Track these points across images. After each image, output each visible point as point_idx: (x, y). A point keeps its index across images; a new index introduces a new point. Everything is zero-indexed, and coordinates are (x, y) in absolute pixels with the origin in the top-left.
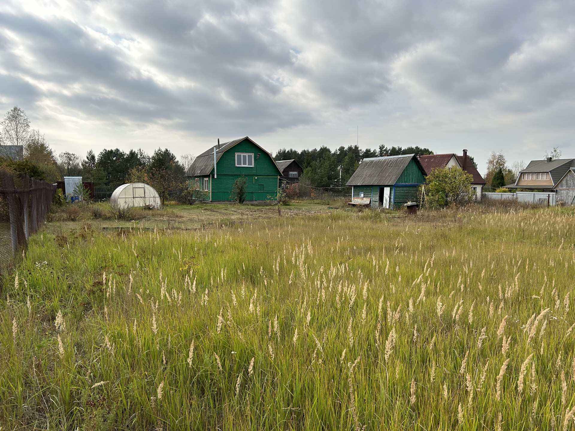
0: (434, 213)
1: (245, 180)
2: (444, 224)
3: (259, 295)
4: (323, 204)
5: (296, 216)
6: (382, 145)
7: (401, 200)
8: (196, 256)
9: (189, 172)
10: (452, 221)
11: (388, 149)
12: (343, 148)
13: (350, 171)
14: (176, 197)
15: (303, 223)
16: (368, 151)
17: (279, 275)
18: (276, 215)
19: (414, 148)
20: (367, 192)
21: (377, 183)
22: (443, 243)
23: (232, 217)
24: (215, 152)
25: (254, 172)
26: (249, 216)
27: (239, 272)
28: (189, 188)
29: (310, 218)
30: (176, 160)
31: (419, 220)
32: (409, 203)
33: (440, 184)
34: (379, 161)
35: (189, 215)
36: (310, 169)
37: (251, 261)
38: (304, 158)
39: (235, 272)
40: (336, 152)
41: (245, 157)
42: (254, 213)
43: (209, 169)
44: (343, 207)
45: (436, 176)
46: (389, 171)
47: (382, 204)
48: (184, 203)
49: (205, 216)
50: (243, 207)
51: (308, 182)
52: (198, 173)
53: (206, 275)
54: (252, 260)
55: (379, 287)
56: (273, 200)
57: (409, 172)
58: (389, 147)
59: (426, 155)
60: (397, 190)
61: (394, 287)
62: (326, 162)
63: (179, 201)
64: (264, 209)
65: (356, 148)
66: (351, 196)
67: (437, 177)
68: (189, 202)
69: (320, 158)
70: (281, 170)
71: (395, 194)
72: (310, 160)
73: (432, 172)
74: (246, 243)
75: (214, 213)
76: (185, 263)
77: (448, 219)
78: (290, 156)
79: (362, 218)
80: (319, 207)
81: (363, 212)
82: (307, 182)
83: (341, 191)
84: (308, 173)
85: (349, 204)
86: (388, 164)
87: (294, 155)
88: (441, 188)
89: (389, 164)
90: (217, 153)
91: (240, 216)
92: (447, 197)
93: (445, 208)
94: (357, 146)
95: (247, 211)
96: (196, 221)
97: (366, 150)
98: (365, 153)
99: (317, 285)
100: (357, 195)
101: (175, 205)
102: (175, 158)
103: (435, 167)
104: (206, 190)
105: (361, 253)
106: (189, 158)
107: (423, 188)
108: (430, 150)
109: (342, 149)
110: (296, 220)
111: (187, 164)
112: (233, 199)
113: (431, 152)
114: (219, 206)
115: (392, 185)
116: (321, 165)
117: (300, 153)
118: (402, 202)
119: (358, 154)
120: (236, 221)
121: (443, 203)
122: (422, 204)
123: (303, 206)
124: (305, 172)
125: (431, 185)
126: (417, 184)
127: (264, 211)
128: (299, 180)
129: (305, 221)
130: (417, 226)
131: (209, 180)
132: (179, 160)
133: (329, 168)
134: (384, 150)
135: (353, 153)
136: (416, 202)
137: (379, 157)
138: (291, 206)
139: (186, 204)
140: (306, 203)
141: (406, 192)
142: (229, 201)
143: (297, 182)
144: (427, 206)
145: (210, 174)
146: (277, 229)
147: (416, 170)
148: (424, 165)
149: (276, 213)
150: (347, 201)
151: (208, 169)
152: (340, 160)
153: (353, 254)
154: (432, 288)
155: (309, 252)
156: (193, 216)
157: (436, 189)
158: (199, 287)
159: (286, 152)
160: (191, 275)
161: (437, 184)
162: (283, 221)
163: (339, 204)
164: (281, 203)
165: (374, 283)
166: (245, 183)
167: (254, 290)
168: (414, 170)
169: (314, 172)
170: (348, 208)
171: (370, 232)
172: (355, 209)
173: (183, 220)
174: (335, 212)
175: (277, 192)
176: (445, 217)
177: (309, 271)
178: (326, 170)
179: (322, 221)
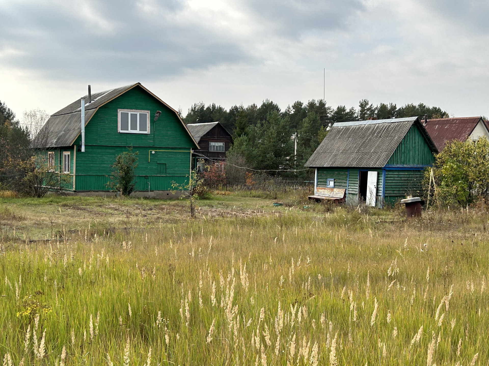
0: (449, 215)
1: (133, 155)
2: (467, 235)
3: (155, 361)
4: (266, 198)
5: (221, 218)
6: (365, 101)
7: (395, 192)
8: (46, 291)
9: (36, 141)
10: (479, 229)
11: (374, 106)
12: (300, 104)
13: (312, 144)
14: (13, 183)
15: (232, 232)
16: (341, 110)
17: (190, 325)
18: (186, 216)
19: (417, 107)
20: (339, 179)
21: (357, 164)
22: (465, 268)
23: (111, 220)
24: (82, 108)
25: (150, 142)
26: (140, 218)
27: (121, 320)
28: (37, 169)
29: (243, 223)
30: (15, 120)
31: (426, 227)
32: (409, 199)
33: (459, 167)
34: (359, 129)
35: (35, 216)
36: (245, 138)
37: (142, 300)
38: (235, 120)
39: (114, 320)
40: (288, 111)
41: (134, 117)
42: (149, 212)
43: (73, 136)
44: (300, 203)
45: (453, 153)
46: (376, 145)
47: (365, 199)
48: (28, 194)
49: (63, 217)
50: (130, 202)
51: (242, 160)
52: (52, 143)
53: (62, 325)
54: (144, 298)
55: (359, 346)
56: (181, 190)
57: (408, 146)
58: (375, 104)
59: (436, 118)
60: (389, 176)
61: (384, 347)
62: (271, 127)
63: (19, 191)
64: (166, 204)
65: (322, 104)
66: (313, 184)
67: (455, 155)
68: (36, 192)
69: (262, 120)
70: (196, 140)
71: (385, 182)
72: (245, 123)
73: (446, 148)
74: (134, 267)
75: (79, 212)
76: (25, 305)
77: (473, 225)
78: (212, 115)
79: (332, 223)
80: (260, 203)
81: (333, 212)
82: (240, 161)
83: (297, 176)
84: (241, 144)
85: (310, 198)
86: (373, 132)
87: (218, 114)
88: (462, 173)
89: (376, 132)
90: (87, 109)
91: (123, 218)
92: (470, 188)
93: (467, 208)
94: (323, 102)
95: (137, 208)
96: (47, 226)
97: (338, 108)
98: (336, 113)
99: (255, 343)
100: (323, 183)
101: (12, 197)
102: (14, 117)
103: (450, 139)
104: (66, 172)
105: (330, 285)
106: (39, 116)
107: (432, 173)
108: (443, 110)
109: (298, 106)
110: (220, 226)
111: (33, 127)
112: (112, 188)
113: (445, 113)
114: (88, 200)
115: (380, 168)
116: (264, 131)
117: (228, 111)
118: (397, 196)
119: (324, 115)
120: (117, 226)
121: (464, 198)
122: (430, 200)
123: (232, 200)
124: (236, 143)
125: (445, 169)
126: (421, 166)
127: (167, 209)
128: (226, 157)
129: (237, 228)
130: (422, 238)
131: (72, 154)
132: (20, 120)
133: (277, 136)
134: (368, 109)
135: (316, 112)
136: (421, 196)
137: (358, 120)
138: (212, 201)
139: (31, 196)
140: (238, 195)
141: (403, 179)
142: (105, 191)
143: (224, 160)
144: (438, 203)
145: (73, 145)
146: (188, 241)
147: (420, 143)
148: (433, 135)
149: (187, 212)
150: (307, 193)
151: (70, 136)
152: (295, 124)
153: (316, 286)
154: (448, 348)
155: (243, 283)
156: (42, 216)
157: (453, 176)
158: (50, 346)
159: (205, 109)
160: (37, 326)
161: (455, 167)
162: (199, 227)
163: (293, 198)
164: (196, 195)
165: (350, 339)
166: (133, 160)
167: (146, 351)
168: (417, 144)
169: (251, 143)
170: (308, 204)
171: (344, 247)
172: (320, 207)
173: (25, 224)
174: (287, 212)
175: (188, 177)
176: (468, 222)
177: (242, 317)
178: (271, 140)
179: (264, 228)
